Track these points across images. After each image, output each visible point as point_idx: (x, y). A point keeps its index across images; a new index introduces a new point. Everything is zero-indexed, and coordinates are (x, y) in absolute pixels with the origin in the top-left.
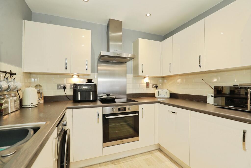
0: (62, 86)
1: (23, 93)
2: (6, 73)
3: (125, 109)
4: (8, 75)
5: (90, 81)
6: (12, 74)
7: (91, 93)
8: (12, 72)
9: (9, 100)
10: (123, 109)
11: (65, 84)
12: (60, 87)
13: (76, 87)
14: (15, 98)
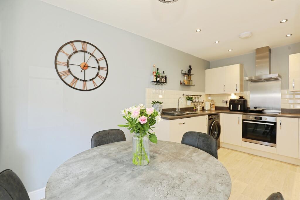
0: (225, 101)
1: (204, 104)
2: (198, 96)
3: (261, 118)
4: (199, 97)
5: (241, 97)
6: (200, 96)
7: (239, 106)
8: (201, 95)
9: (198, 106)
10: (259, 118)
11: (227, 99)
12: (224, 101)
13: (232, 101)
14: (201, 106)
